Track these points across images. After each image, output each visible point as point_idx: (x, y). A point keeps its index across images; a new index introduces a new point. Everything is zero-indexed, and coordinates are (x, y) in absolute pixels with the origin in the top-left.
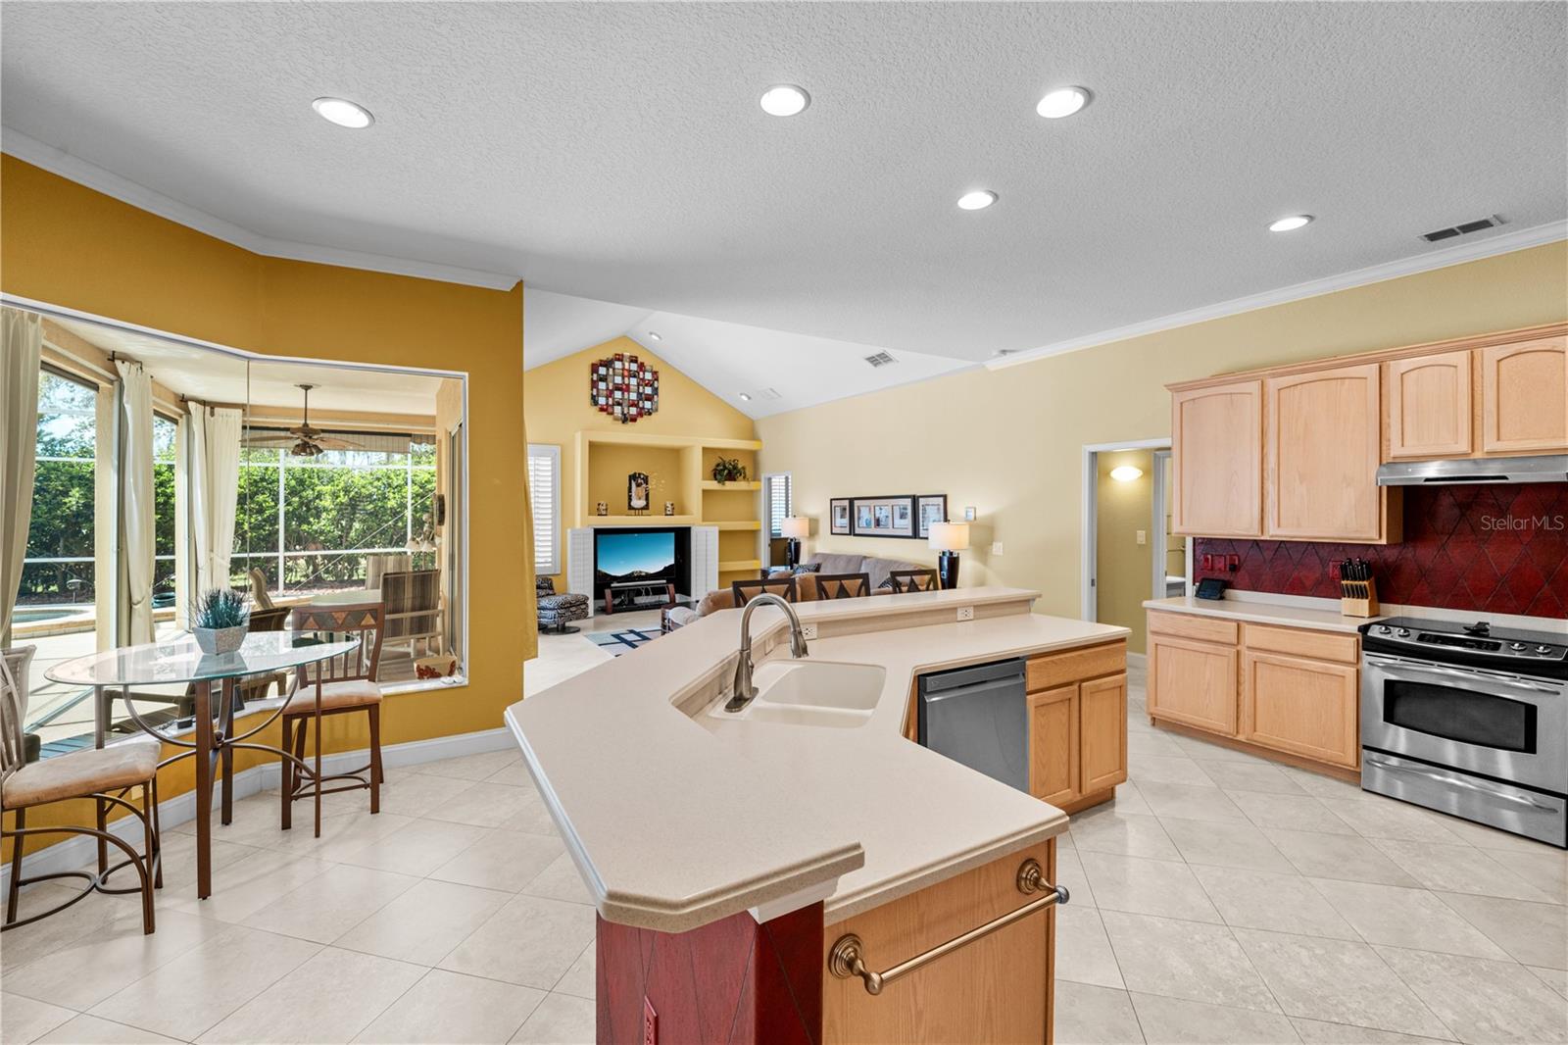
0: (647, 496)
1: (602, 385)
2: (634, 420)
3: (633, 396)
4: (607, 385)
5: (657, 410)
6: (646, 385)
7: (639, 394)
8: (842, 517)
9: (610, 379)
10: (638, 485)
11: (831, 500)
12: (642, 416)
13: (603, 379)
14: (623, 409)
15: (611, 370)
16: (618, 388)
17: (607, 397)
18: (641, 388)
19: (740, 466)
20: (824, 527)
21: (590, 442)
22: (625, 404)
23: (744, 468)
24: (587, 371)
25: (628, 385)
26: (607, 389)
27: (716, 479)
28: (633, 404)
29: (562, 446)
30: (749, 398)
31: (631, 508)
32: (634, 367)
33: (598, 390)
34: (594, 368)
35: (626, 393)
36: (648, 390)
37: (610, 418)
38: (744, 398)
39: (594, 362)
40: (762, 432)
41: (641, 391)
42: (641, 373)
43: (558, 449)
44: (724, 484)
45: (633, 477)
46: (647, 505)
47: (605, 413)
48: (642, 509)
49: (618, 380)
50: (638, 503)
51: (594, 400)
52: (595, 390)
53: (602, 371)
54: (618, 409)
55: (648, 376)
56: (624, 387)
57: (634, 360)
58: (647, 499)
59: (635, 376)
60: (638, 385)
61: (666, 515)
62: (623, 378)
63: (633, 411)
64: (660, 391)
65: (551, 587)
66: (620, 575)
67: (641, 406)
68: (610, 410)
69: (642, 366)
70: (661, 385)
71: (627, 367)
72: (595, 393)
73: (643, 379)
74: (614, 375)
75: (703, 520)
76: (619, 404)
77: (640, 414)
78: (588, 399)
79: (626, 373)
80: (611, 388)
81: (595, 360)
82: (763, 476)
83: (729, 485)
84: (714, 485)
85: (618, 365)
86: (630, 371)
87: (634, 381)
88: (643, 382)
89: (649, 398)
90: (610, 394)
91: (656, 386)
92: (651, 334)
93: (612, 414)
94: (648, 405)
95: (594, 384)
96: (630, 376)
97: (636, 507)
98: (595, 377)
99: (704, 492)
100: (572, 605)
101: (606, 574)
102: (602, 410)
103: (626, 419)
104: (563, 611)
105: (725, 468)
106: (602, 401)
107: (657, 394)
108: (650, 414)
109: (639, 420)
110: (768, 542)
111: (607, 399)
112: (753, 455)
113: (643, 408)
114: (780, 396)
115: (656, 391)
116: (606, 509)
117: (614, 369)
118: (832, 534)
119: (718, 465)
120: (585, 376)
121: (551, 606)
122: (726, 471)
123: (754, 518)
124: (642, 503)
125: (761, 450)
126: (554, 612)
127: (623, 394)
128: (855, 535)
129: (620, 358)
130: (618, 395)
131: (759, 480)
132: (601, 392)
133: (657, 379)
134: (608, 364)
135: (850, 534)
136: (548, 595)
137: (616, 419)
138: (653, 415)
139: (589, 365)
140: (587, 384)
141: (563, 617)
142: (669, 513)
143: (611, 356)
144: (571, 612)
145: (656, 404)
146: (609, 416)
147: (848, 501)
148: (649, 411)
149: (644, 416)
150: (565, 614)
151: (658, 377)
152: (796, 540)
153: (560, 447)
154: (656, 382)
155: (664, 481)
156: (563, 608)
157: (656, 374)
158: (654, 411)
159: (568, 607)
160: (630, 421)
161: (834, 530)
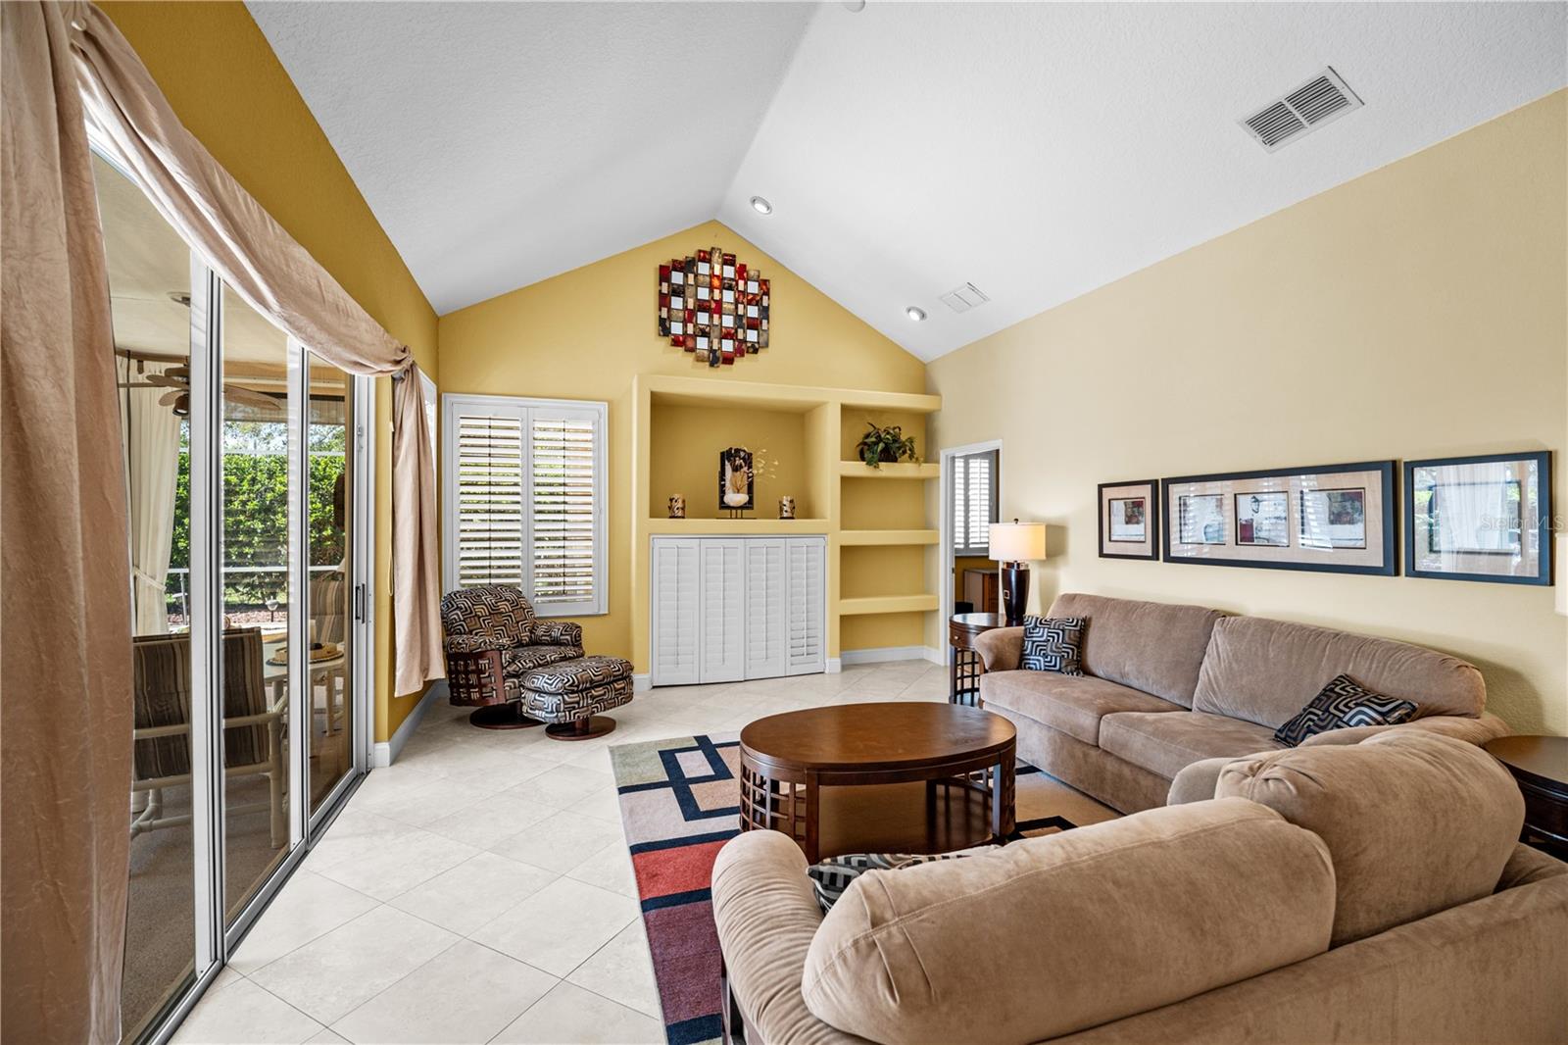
0: (750, 486)
1: (677, 303)
2: (728, 360)
3: (728, 321)
4: (685, 302)
5: (767, 346)
6: (750, 303)
7: (738, 318)
8: (1132, 518)
9: (689, 291)
10: (736, 469)
11: (1101, 487)
12: (743, 355)
13: (678, 291)
14: (710, 342)
15: (691, 276)
16: (702, 306)
17: (685, 323)
18: (741, 307)
19: (903, 438)
20: (1082, 540)
21: (653, 395)
22: (715, 333)
23: (911, 440)
24: (653, 277)
25: (719, 303)
26: (685, 308)
27: (863, 459)
28: (728, 335)
29: (610, 403)
30: (923, 316)
31: (723, 506)
32: (729, 272)
33: (670, 309)
34: (664, 273)
35: (716, 316)
36: (753, 312)
37: (691, 357)
38: (915, 316)
39: (662, 264)
40: (943, 381)
41: (741, 312)
42: (741, 283)
43: (604, 407)
44: (877, 467)
45: (727, 456)
47: (681, 350)
48: (742, 508)
49: (703, 294)
51: (664, 328)
52: (665, 310)
53: (677, 278)
54: (702, 343)
55: (753, 288)
56: (713, 305)
57: (729, 260)
58: (750, 491)
59: (730, 288)
60: (737, 302)
61: (782, 518)
62: (711, 291)
63: (728, 346)
64: (772, 313)
67: (740, 336)
68: (690, 343)
69: (742, 271)
70: (776, 302)
71: (717, 272)
72: (664, 315)
73: (744, 293)
74: (697, 285)
75: (843, 528)
76: (704, 334)
77: (740, 351)
78: (653, 325)
79: (716, 282)
80: (691, 306)
81: (665, 259)
82: (943, 455)
83: (886, 470)
84: (859, 469)
85: (703, 268)
86: (721, 278)
87: (729, 296)
88: (743, 298)
89: (754, 325)
90: (689, 316)
91: (765, 304)
92: (753, 202)
93: (692, 350)
94: (752, 336)
95: (664, 301)
96: (722, 288)
97: (732, 504)
98: (665, 288)
99: (846, 481)
100: (594, 685)
102: (677, 342)
103: (716, 359)
104: (574, 698)
105: (879, 439)
106: (677, 328)
107: (767, 318)
108: (756, 351)
109: (738, 362)
110: (951, 564)
111: (685, 326)
112: (926, 420)
113: (744, 341)
114: (985, 299)
115: (765, 312)
116: (683, 509)
117: (696, 276)
118: (1102, 555)
119: (868, 436)
120: (649, 287)
121: (552, 689)
122: (881, 446)
123: (927, 525)
124: (741, 498)
125: (940, 410)
126: (555, 700)
127: (711, 317)
128: (1169, 559)
129: (705, 257)
130: (703, 318)
131: (938, 462)
132: (674, 313)
133: (767, 293)
134: (686, 266)
135: (1155, 557)
136: (564, 659)
137: (699, 359)
138: (761, 353)
139: (656, 269)
140: (652, 300)
141: (574, 708)
142: (785, 515)
143: (691, 254)
144: (593, 698)
145: (765, 335)
146: (689, 353)
147: (1149, 486)
148: (753, 346)
149: (746, 354)
150: (578, 703)
151: (768, 289)
152: (1018, 565)
153: (606, 404)
154: (765, 298)
155: (776, 463)
156: (577, 692)
157: (766, 285)
158: (762, 347)
159: (586, 689)
160: (723, 363)
161: (1108, 548)
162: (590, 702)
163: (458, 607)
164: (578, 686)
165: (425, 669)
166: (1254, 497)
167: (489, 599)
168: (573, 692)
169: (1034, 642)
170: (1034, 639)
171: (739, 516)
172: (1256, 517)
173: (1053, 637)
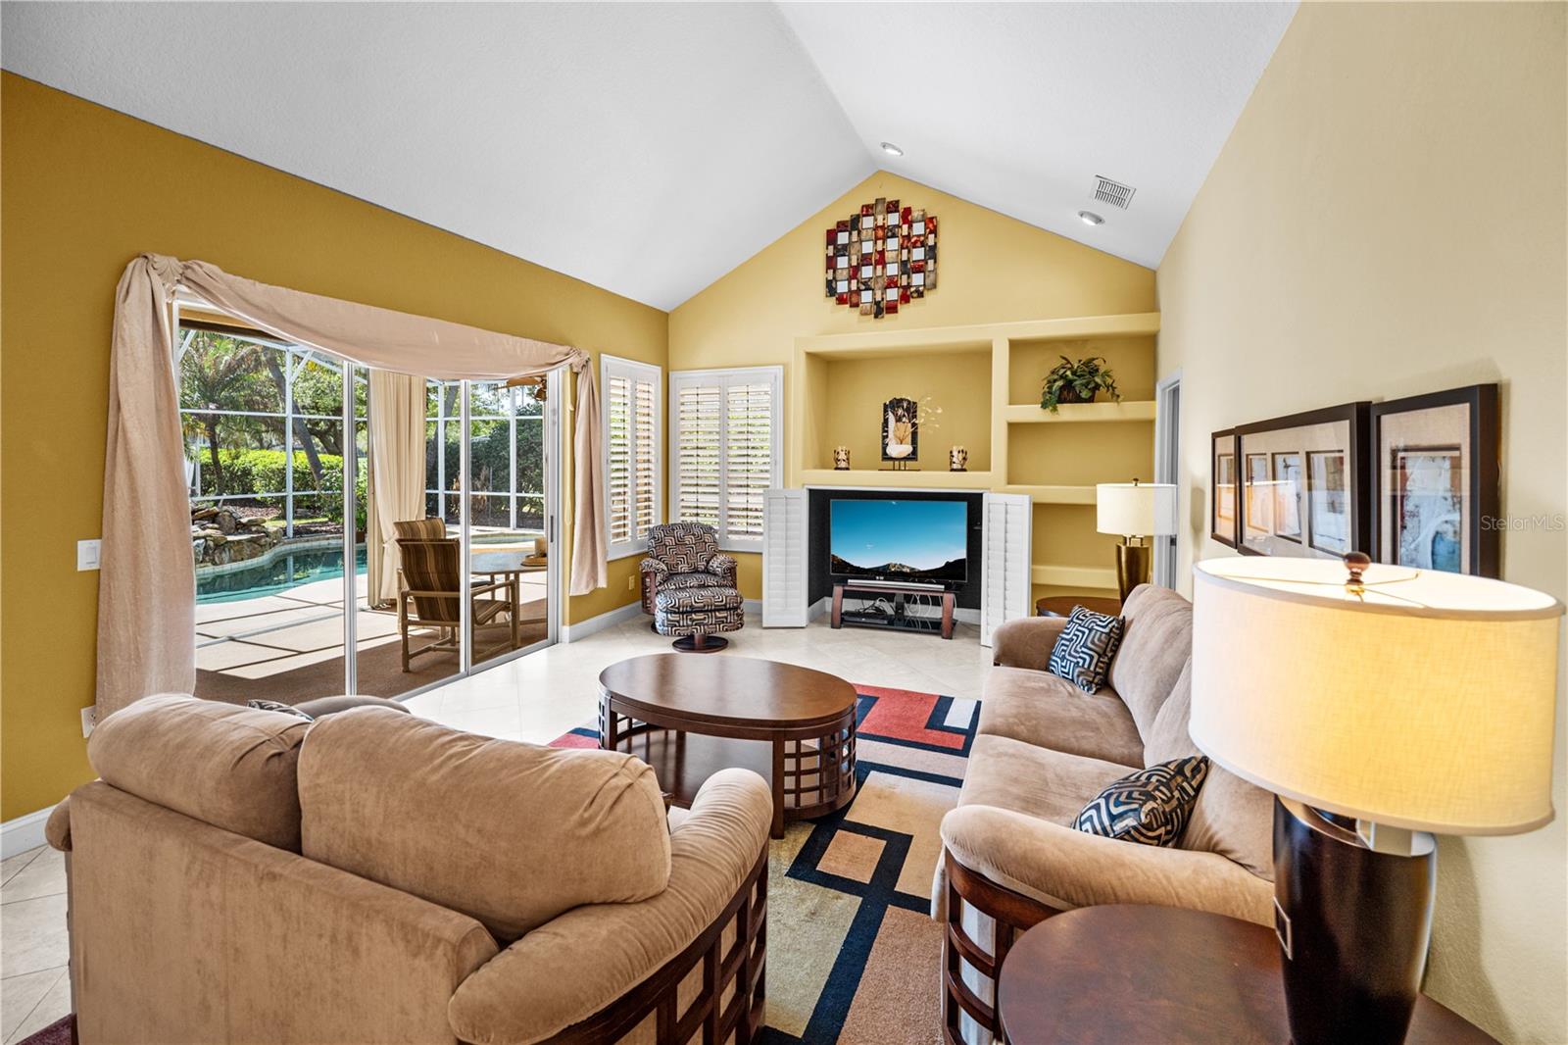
1: (842, 262)
2: (892, 308)
3: (892, 270)
4: (850, 260)
5: (934, 286)
6: (915, 246)
7: (902, 264)
9: (854, 249)
10: (899, 420)
11: (1214, 436)
12: (907, 301)
13: (844, 251)
14: (875, 294)
15: (855, 233)
16: (865, 260)
17: (849, 280)
18: (905, 252)
19: (1101, 371)
21: (810, 355)
22: (879, 285)
23: (1115, 374)
24: (821, 242)
25: (883, 253)
26: (850, 266)
27: (1040, 402)
28: (892, 283)
29: (783, 365)
30: (1099, 221)
31: (886, 457)
32: (894, 219)
33: (836, 270)
34: (831, 237)
35: (880, 267)
36: (918, 254)
37: (856, 312)
38: (1088, 222)
39: (830, 227)
41: (905, 257)
42: (906, 227)
43: (780, 370)
46: (914, 452)
47: (846, 307)
49: (868, 247)
50: (897, 449)
51: (831, 289)
52: (831, 272)
53: (843, 238)
54: (866, 297)
55: (919, 229)
56: (877, 257)
57: (893, 207)
58: (914, 442)
59: (894, 235)
60: (901, 248)
61: (952, 470)
62: (875, 243)
63: (893, 294)
64: (941, 252)
66: (866, 567)
67: (906, 283)
68: (855, 299)
69: (906, 215)
70: (944, 238)
71: (881, 222)
72: (830, 278)
73: (909, 237)
74: (861, 241)
75: (1010, 482)
76: (868, 287)
77: (905, 298)
78: (822, 289)
79: (880, 233)
80: (855, 262)
81: (833, 223)
82: (1161, 388)
84: (1033, 413)
85: (867, 223)
86: (885, 228)
87: (893, 244)
88: (909, 242)
89: (919, 269)
90: (854, 272)
91: (932, 243)
92: (884, 146)
93: (858, 305)
94: (917, 279)
95: (831, 263)
96: (886, 237)
97: (894, 456)
98: (832, 251)
99: (1014, 428)
101: (844, 561)
102: (841, 300)
103: (882, 310)
106: (842, 287)
107: (935, 258)
108: (922, 295)
109: (903, 309)
111: (850, 283)
112: (1141, 345)
113: (910, 287)
115: (932, 252)
116: (848, 461)
117: (860, 232)
118: (1214, 536)
120: (820, 251)
127: (875, 269)
129: (868, 210)
130: (867, 272)
131: (1149, 398)
132: (840, 272)
133: (934, 231)
134: (852, 225)
137: (864, 314)
138: (929, 296)
139: (823, 234)
140: (822, 263)
142: (955, 466)
143: (857, 211)
145: (932, 276)
146: (855, 309)
148: (917, 291)
149: (911, 300)
151: (935, 227)
153: (781, 367)
154: (932, 236)
155: (940, 411)
157: (932, 222)
158: (928, 290)
160: (887, 313)
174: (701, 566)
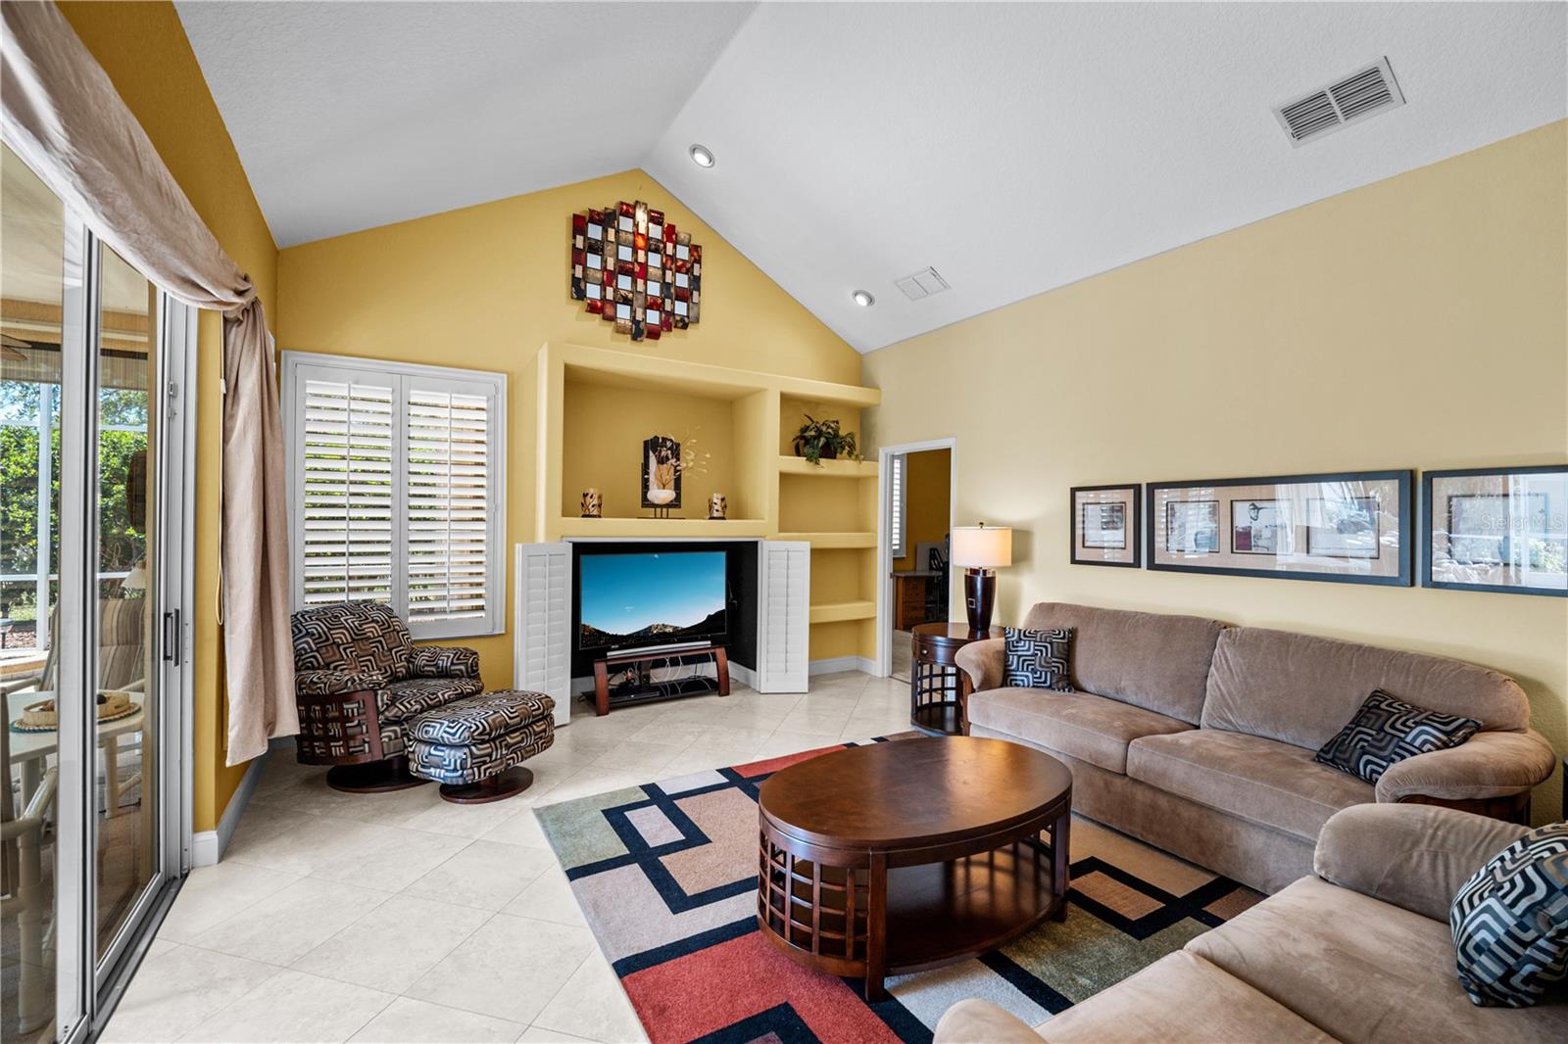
1: (593, 261)
2: (654, 334)
3: (654, 289)
4: (604, 262)
5: (697, 320)
6: (679, 270)
7: (665, 286)
8: (1109, 525)
9: (609, 249)
10: (661, 461)
11: (1074, 491)
12: (670, 330)
13: (595, 248)
14: (633, 312)
15: (611, 232)
16: (624, 269)
17: (603, 285)
18: (669, 273)
19: (842, 433)
20: (1051, 546)
21: (568, 369)
22: (639, 301)
23: (851, 435)
24: (564, 228)
25: (644, 266)
26: (604, 269)
27: (798, 454)
28: (654, 305)
29: (510, 375)
30: (871, 300)
31: (646, 503)
32: (656, 232)
33: (585, 268)
34: (579, 224)
35: (640, 282)
36: (682, 281)
37: (608, 328)
38: (862, 301)
39: (578, 213)
40: (883, 373)
41: (669, 279)
42: (670, 246)
43: (502, 380)
44: (817, 463)
45: (652, 445)
46: (678, 498)
47: (598, 317)
48: (669, 506)
49: (625, 254)
50: (661, 495)
51: (578, 290)
52: (579, 269)
53: (595, 232)
54: (623, 312)
55: (683, 253)
56: (637, 269)
57: (656, 218)
58: (677, 487)
59: (656, 251)
60: (664, 268)
61: (712, 518)
62: (635, 252)
63: (653, 317)
64: (703, 284)
65: (473, 673)
66: (625, 634)
67: (668, 308)
68: (609, 311)
69: (670, 232)
70: (707, 271)
71: (642, 230)
72: (579, 273)
73: (673, 258)
74: (618, 243)
75: (781, 530)
76: (626, 301)
77: (667, 325)
78: (565, 286)
79: (640, 242)
80: (610, 266)
81: (581, 208)
82: (882, 453)
83: (827, 467)
84: (799, 465)
85: (625, 224)
86: (647, 238)
87: (655, 260)
88: (671, 263)
89: (683, 296)
90: (609, 279)
91: (696, 273)
92: (694, 150)
93: (612, 319)
94: (681, 308)
95: (578, 257)
96: (648, 249)
97: (656, 502)
98: (580, 242)
99: (785, 477)
100: (510, 730)
101: (598, 631)
102: (593, 308)
103: (640, 332)
104: (485, 749)
105: (820, 433)
106: (593, 292)
107: (698, 289)
108: (685, 326)
109: (665, 337)
110: (889, 569)
111: (604, 290)
112: (863, 414)
113: (672, 313)
114: (946, 286)
115: (695, 282)
116: (600, 506)
117: (617, 232)
118: (1074, 561)
119: (806, 429)
120: (558, 242)
121: (456, 740)
122: (823, 440)
123: (861, 526)
124: (668, 495)
125: (878, 405)
126: (460, 754)
127: (634, 282)
128: (1153, 566)
129: (628, 211)
130: (624, 283)
131: (876, 460)
132: (591, 273)
133: (698, 261)
134: (606, 219)
135: (1137, 564)
136: (462, 696)
137: (621, 330)
138: (691, 329)
139: (568, 218)
140: (563, 257)
141: (485, 763)
142: (716, 514)
143: (612, 205)
144: (508, 746)
145: (696, 308)
146: (606, 322)
147: (1132, 491)
148: (682, 320)
149: (673, 329)
150: (490, 755)
151: (700, 257)
152: (985, 572)
153: (505, 376)
154: (696, 266)
155: (708, 456)
156: (487, 742)
157: (697, 251)
158: (692, 322)
159: (500, 736)
160: (647, 337)
161: (1080, 555)
162: (504, 752)
163: (308, 633)
164: (489, 734)
165: (270, 725)
166: (1253, 504)
167: (351, 621)
168: (483, 742)
169: (1019, 657)
170: (1020, 653)
171: (665, 515)
172: (1255, 526)
173: (1041, 651)
174: (401, 667)
